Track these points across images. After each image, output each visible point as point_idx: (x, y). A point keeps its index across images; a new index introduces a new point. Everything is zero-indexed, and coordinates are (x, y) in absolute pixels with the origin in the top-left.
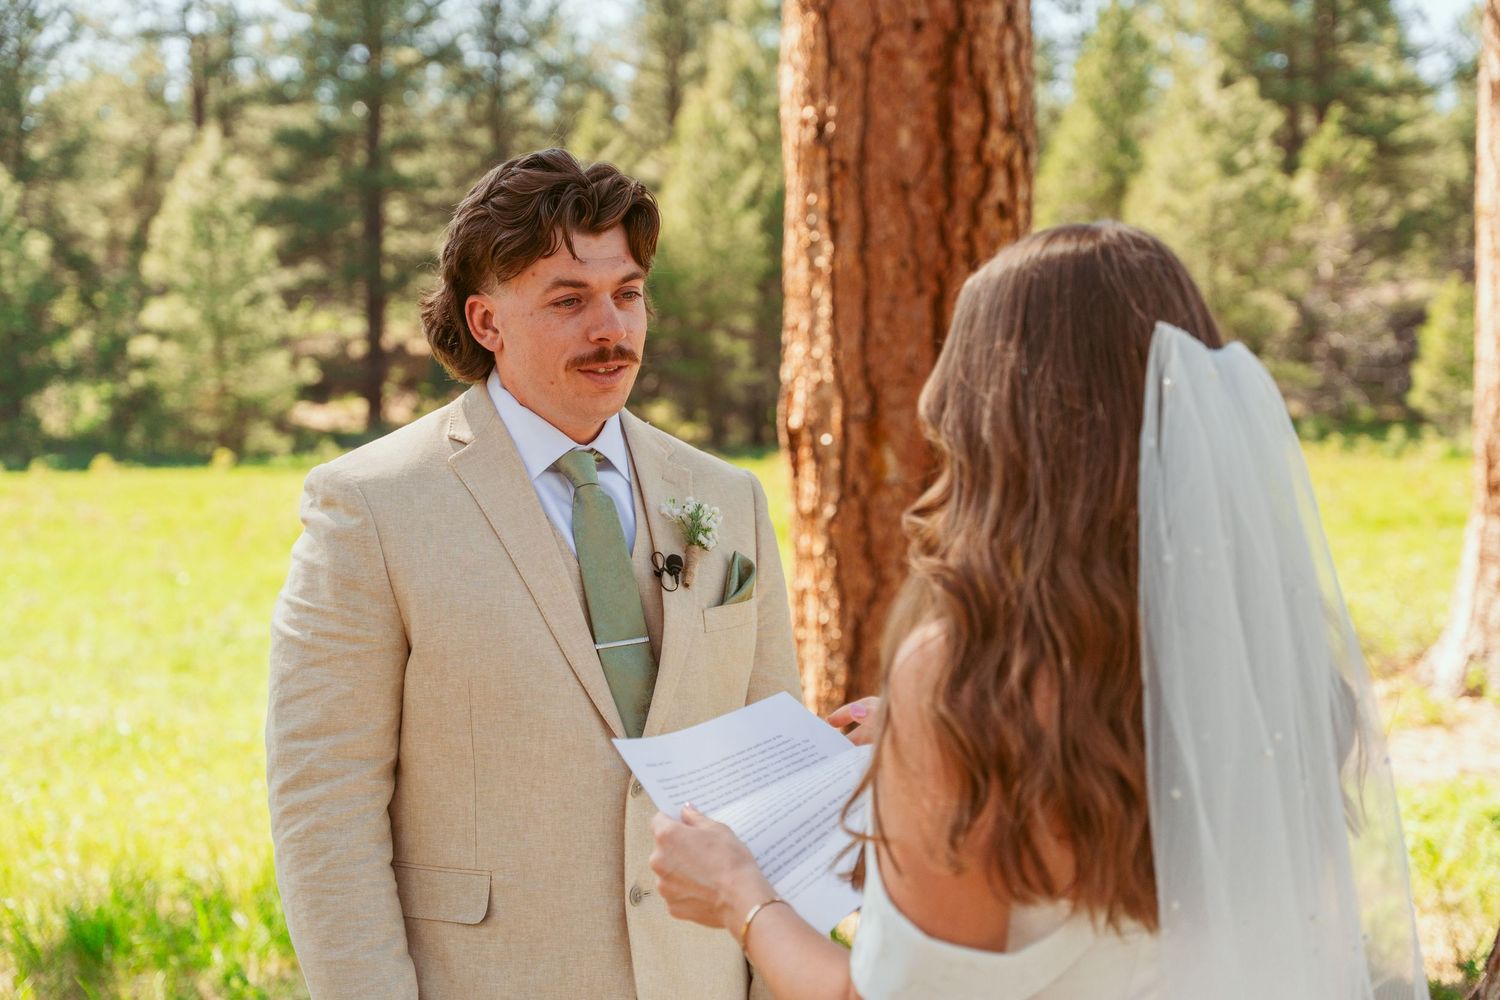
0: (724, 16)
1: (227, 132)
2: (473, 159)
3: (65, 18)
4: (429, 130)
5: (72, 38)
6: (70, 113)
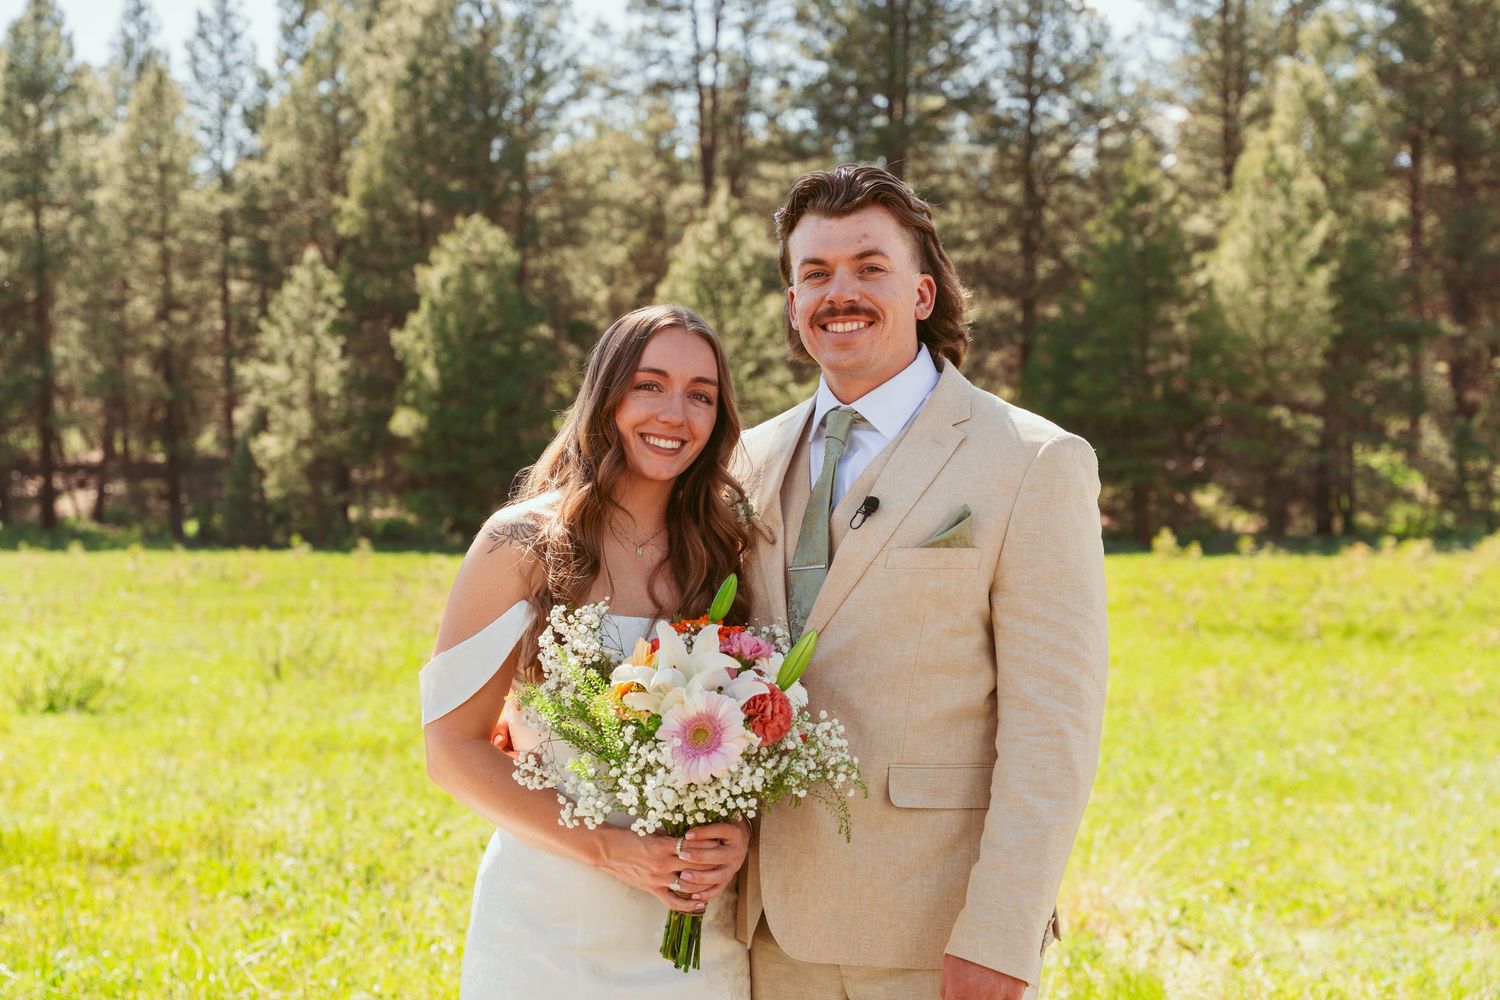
0: (1292, 49)
1: (736, 192)
2: (1002, 216)
3: (571, 74)
4: (956, 183)
5: (579, 95)
6: (574, 174)
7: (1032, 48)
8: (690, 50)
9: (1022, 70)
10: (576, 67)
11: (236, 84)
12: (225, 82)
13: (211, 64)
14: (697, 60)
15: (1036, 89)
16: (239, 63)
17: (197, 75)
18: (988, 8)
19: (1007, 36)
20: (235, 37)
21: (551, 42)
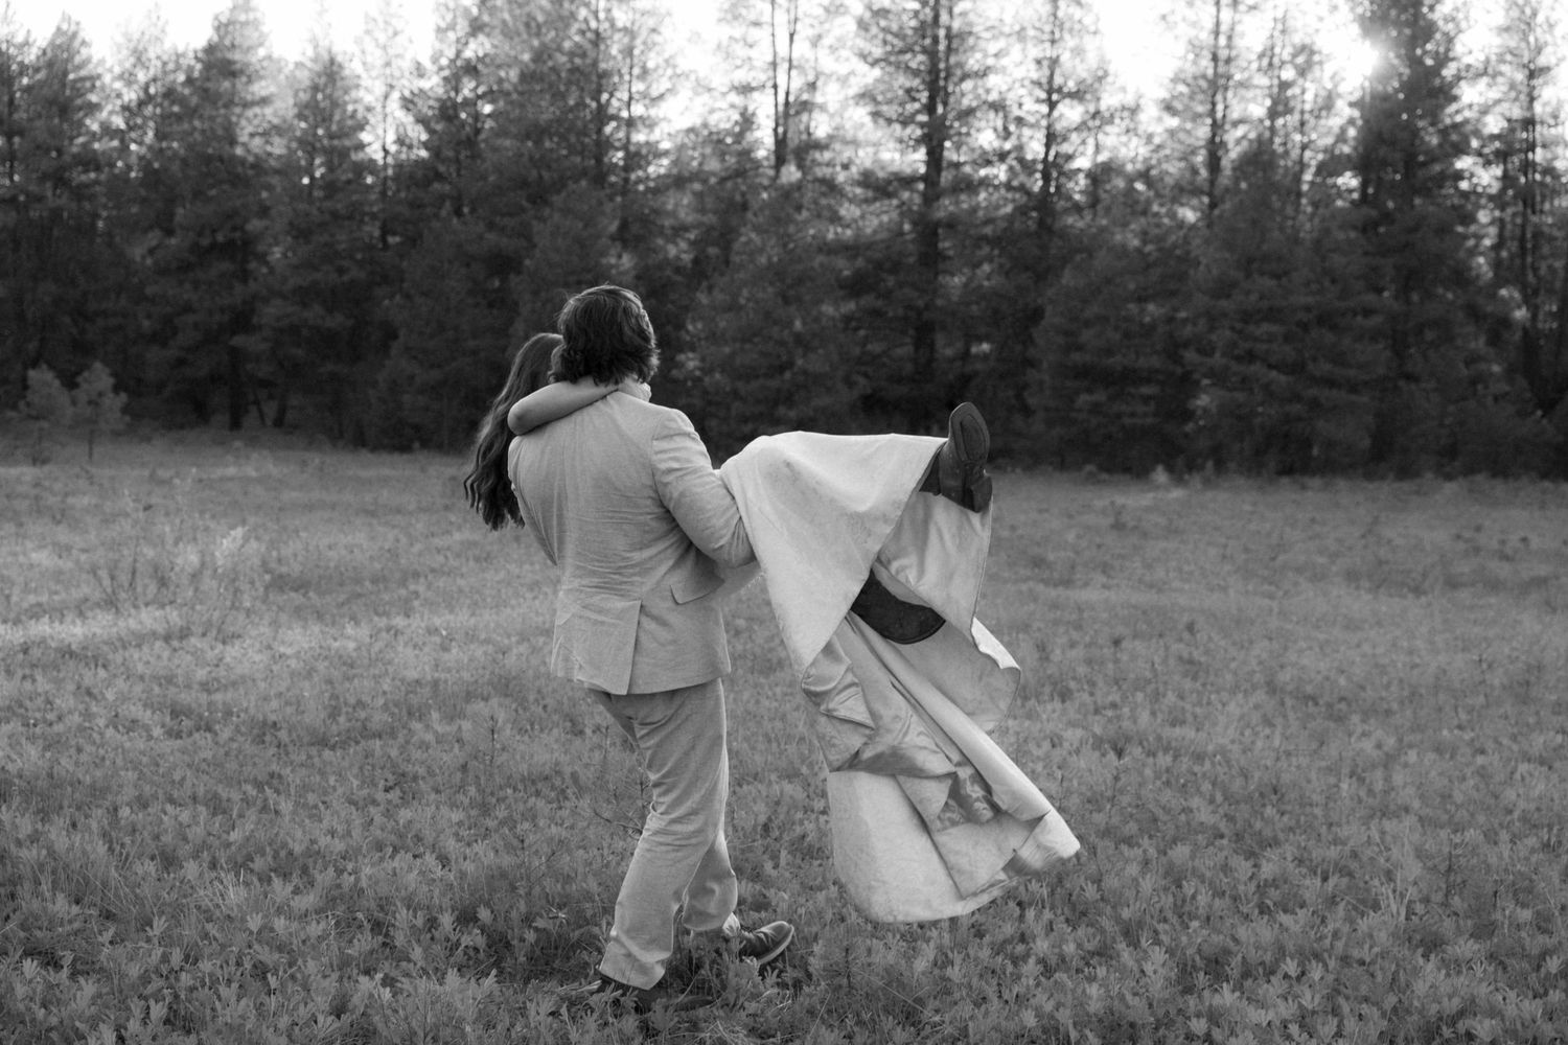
7: (1054, 62)
8: (770, 58)
9: (1044, 80)
10: (675, 66)
11: (397, 74)
12: (388, 71)
13: (376, 57)
14: (774, 65)
15: (1055, 97)
16: (398, 56)
17: (364, 64)
18: (1017, 28)
19: (1035, 52)
20: (396, 34)
21: (654, 44)
